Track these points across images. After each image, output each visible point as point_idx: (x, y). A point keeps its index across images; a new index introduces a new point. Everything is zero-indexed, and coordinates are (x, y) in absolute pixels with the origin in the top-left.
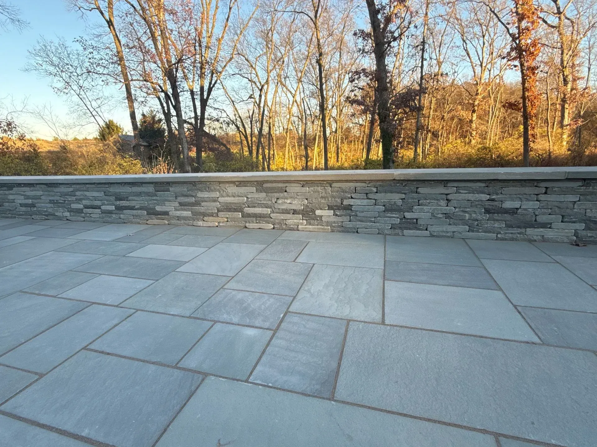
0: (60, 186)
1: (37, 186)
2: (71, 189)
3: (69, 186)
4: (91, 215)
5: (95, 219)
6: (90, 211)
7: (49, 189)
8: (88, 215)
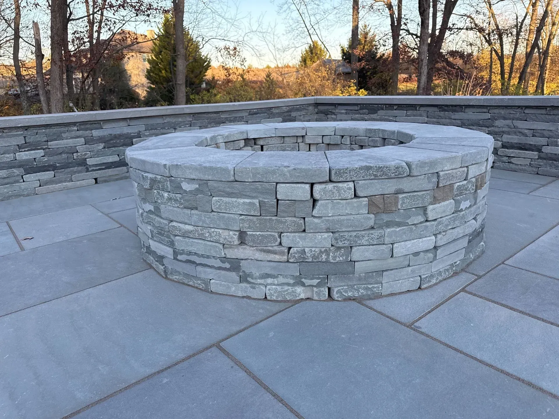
0: (467, 110)
1: (422, 109)
2: (488, 116)
3: (485, 110)
4: (513, 160)
5: (517, 167)
6: (513, 152)
7: (442, 114)
8: (505, 159)
